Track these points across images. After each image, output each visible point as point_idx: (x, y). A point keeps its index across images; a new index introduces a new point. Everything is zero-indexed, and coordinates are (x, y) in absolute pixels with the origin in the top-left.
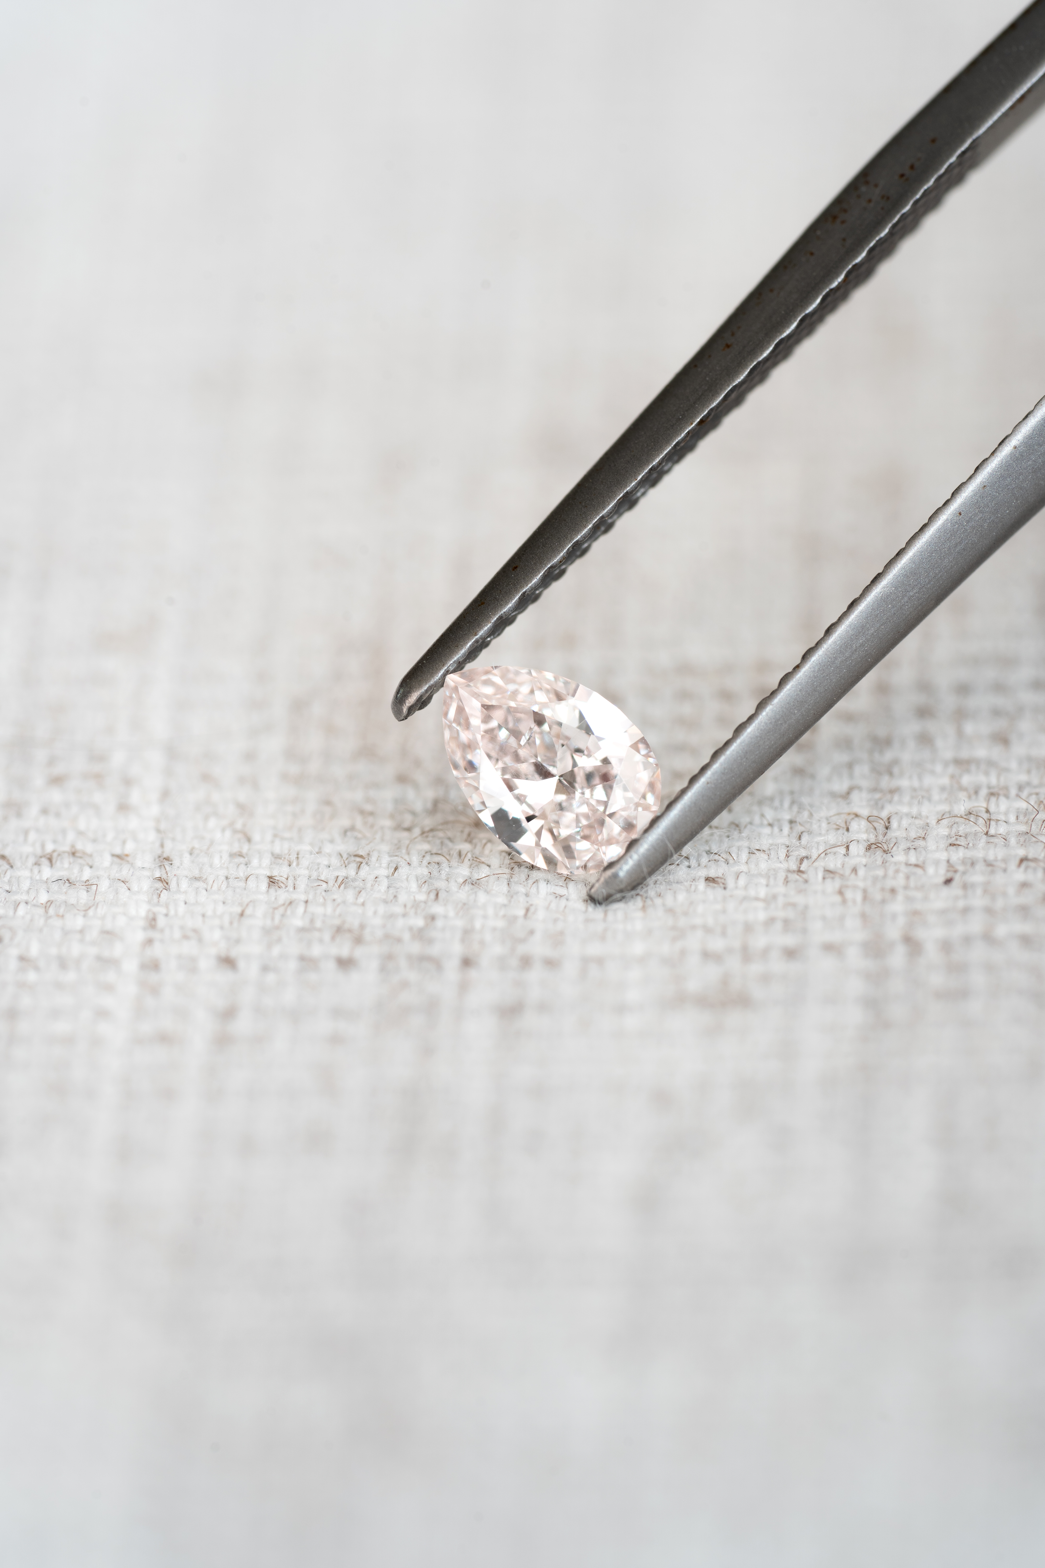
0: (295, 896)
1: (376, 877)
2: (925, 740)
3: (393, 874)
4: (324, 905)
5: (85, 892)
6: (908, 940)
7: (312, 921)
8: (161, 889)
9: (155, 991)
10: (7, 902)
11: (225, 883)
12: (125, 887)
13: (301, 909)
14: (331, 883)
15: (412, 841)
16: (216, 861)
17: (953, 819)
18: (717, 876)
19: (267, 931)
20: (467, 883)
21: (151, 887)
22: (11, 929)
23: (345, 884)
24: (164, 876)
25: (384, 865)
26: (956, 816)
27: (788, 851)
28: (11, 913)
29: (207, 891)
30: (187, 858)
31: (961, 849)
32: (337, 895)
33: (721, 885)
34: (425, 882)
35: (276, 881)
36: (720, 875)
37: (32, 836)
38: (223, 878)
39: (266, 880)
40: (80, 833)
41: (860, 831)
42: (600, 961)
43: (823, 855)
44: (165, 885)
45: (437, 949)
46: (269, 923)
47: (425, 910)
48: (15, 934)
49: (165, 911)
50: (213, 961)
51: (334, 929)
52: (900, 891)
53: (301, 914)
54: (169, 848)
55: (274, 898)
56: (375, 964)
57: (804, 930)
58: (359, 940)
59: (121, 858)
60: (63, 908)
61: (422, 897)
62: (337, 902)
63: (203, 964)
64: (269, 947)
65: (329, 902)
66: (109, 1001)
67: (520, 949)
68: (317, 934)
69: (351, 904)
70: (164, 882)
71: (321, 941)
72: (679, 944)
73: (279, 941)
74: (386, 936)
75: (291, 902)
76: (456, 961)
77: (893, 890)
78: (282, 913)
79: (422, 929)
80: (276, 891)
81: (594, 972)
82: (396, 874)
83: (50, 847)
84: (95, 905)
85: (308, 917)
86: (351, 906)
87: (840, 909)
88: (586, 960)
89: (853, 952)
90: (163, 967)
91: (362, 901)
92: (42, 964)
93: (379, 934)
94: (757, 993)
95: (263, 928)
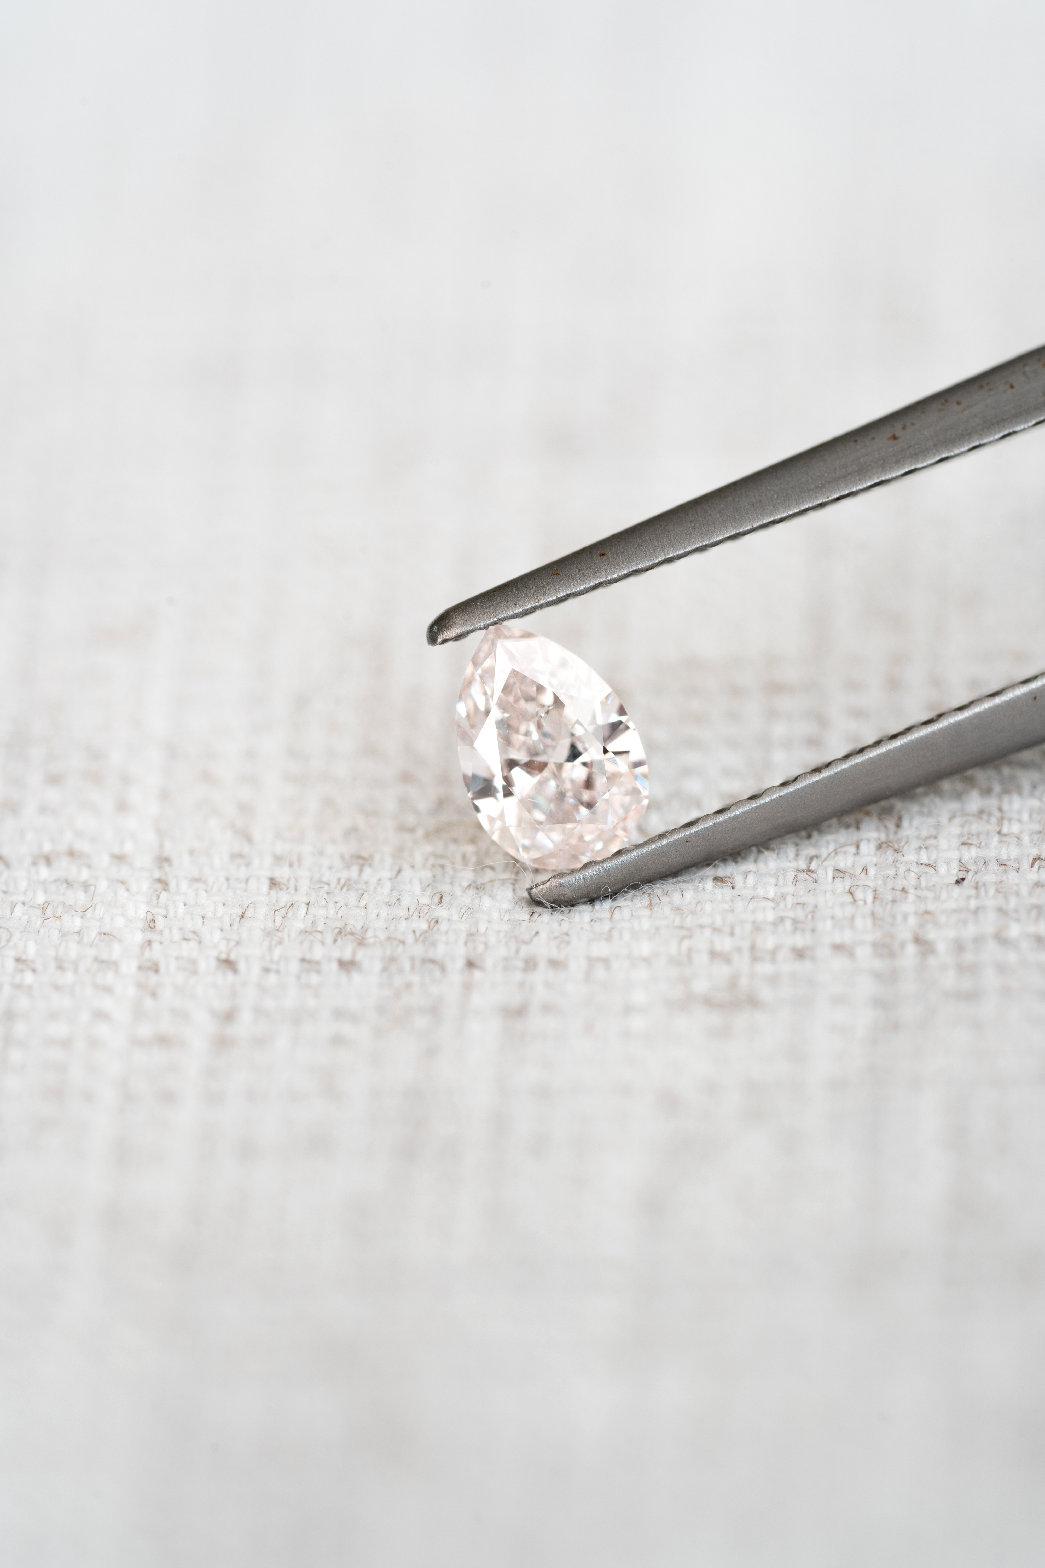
0: (296, 898)
1: (379, 880)
3: (396, 877)
4: (326, 907)
5: (83, 893)
6: (918, 940)
7: (313, 923)
8: (161, 890)
9: (154, 993)
10: (3, 903)
11: (225, 883)
12: (124, 887)
13: (302, 911)
14: (333, 885)
15: (416, 842)
16: (217, 862)
17: (965, 818)
18: (724, 875)
19: (268, 934)
20: (471, 887)
21: (150, 888)
22: (7, 929)
23: (347, 886)
24: (163, 877)
25: (388, 867)
26: (968, 815)
27: (797, 850)
28: (8, 914)
29: (207, 892)
30: (187, 859)
31: (973, 848)
32: (339, 898)
33: (730, 885)
34: (429, 885)
35: (278, 883)
36: (728, 875)
37: (29, 836)
38: (223, 879)
39: (267, 881)
40: (79, 834)
41: (871, 831)
42: (606, 962)
43: (833, 854)
44: (164, 885)
45: (440, 951)
46: (270, 924)
47: (429, 914)
48: (11, 935)
49: (164, 913)
50: (213, 963)
51: (336, 931)
52: (912, 891)
53: (303, 916)
54: (169, 848)
55: (275, 900)
56: (378, 966)
57: (813, 931)
58: (361, 942)
59: (120, 858)
60: (60, 909)
61: (425, 900)
62: (339, 905)
63: (202, 966)
64: (270, 949)
65: (331, 905)
66: (107, 1003)
67: (525, 951)
68: (319, 936)
69: (353, 906)
70: (163, 883)
71: (323, 943)
72: (686, 944)
73: (280, 943)
74: (389, 938)
75: (292, 904)
76: (460, 963)
77: (903, 890)
78: (283, 915)
79: (426, 932)
80: (277, 893)
81: (600, 973)
82: (399, 877)
83: (47, 847)
84: (93, 907)
85: (310, 919)
86: (353, 908)
87: (849, 910)
88: (591, 961)
89: (863, 952)
90: (162, 969)
91: (365, 903)
92: (39, 966)
93: (382, 936)
94: (765, 994)
95: (264, 930)
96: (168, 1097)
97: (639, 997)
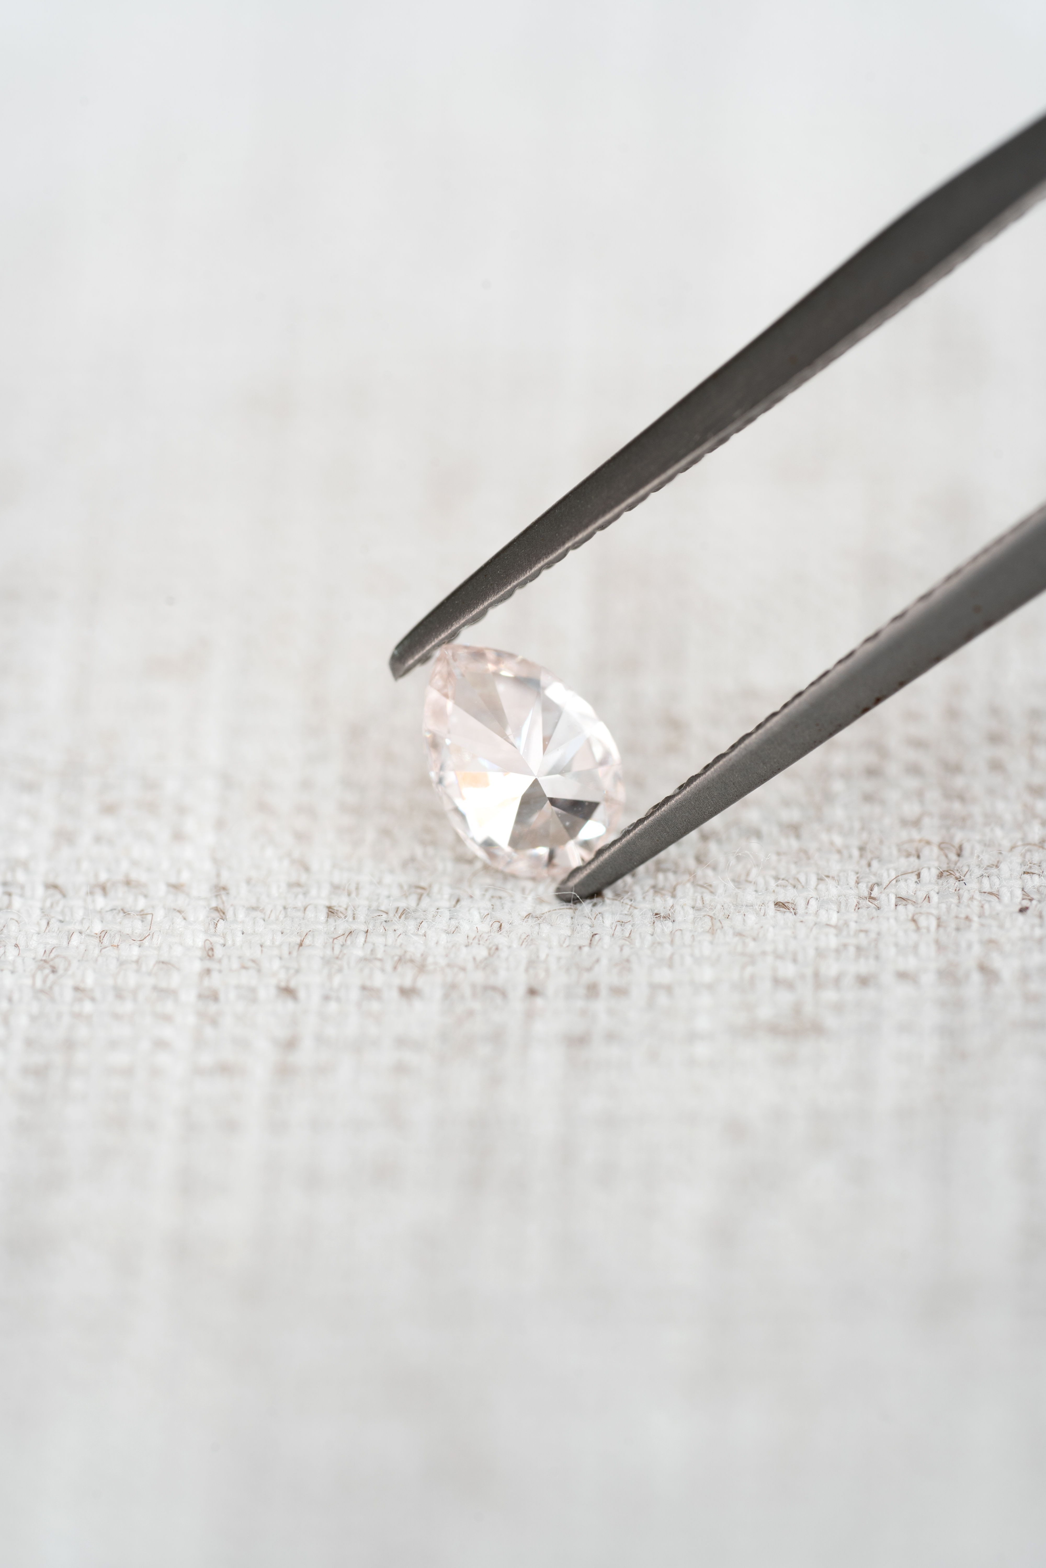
0: (354, 926)
1: (438, 909)
2: (996, 766)
3: (455, 906)
4: (385, 935)
5: (140, 922)
6: (983, 969)
7: (373, 951)
8: (218, 919)
9: (214, 1022)
10: (60, 932)
11: (283, 912)
12: (181, 916)
13: (361, 939)
14: (391, 914)
15: (475, 874)
16: (274, 891)
17: (1027, 847)
18: (786, 900)
19: (327, 962)
20: (530, 917)
21: (208, 917)
22: (65, 958)
23: (406, 915)
24: (221, 906)
25: (446, 896)
26: (1029, 844)
27: (858, 878)
28: (65, 943)
29: (264, 921)
30: (244, 889)
31: (1036, 877)
32: (399, 926)
33: (792, 910)
34: (488, 914)
35: (335, 911)
36: (790, 901)
37: (85, 865)
38: (281, 908)
39: (325, 911)
40: (135, 863)
41: (932, 860)
42: (669, 989)
43: (894, 882)
44: (222, 914)
45: (502, 977)
46: (329, 952)
47: (488, 941)
48: (69, 964)
49: (222, 941)
50: (273, 992)
51: (396, 958)
52: (975, 919)
53: (362, 944)
54: (226, 878)
55: (333, 929)
56: (438, 993)
57: (877, 958)
58: (422, 968)
59: (176, 887)
60: (117, 938)
61: (484, 927)
62: (398, 932)
63: (262, 994)
64: (330, 976)
65: (390, 933)
66: (167, 1032)
67: (587, 978)
68: (378, 964)
69: (413, 934)
70: (221, 912)
71: (383, 970)
72: (749, 970)
73: (340, 970)
74: (449, 965)
75: (351, 932)
76: (521, 990)
77: (967, 918)
78: (341, 943)
79: (486, 959)
80: (335, 921)
81: (662, 999)
82: (458, 906)
83: (103, 877)
84: (151, 935)
85: (369, 947)
86: (412, 936)
87: (914, 937)
88: (654, 987)
89: (928, 979)
90: (222, 996)
91: (423, 932)
92: (98, 994)
93: (442, 962)
94: (831, 1021)
95: (323, 958)
96: (231, 1126)
97: (703, 1023)
